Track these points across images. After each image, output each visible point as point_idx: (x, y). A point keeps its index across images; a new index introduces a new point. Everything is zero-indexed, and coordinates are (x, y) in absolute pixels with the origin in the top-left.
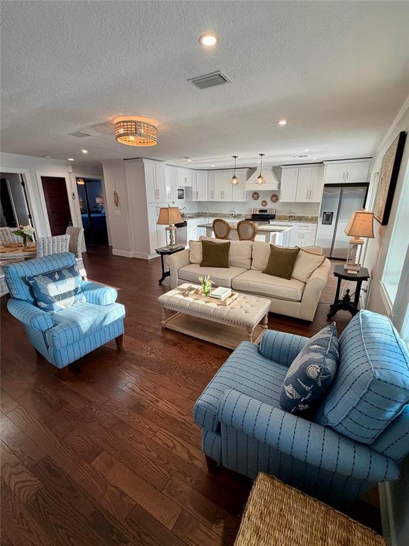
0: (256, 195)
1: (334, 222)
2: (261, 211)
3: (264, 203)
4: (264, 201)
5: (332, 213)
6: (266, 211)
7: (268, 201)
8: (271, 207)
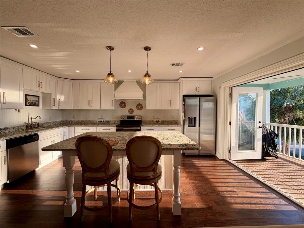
0: (122, 104)
1: (197, 125)
2: (129, 117)
3: (131, 111)
4: (131, 109)
5: (195, 118)
6: (133, 117)
7: (134, 108)
8: (137, 114)
